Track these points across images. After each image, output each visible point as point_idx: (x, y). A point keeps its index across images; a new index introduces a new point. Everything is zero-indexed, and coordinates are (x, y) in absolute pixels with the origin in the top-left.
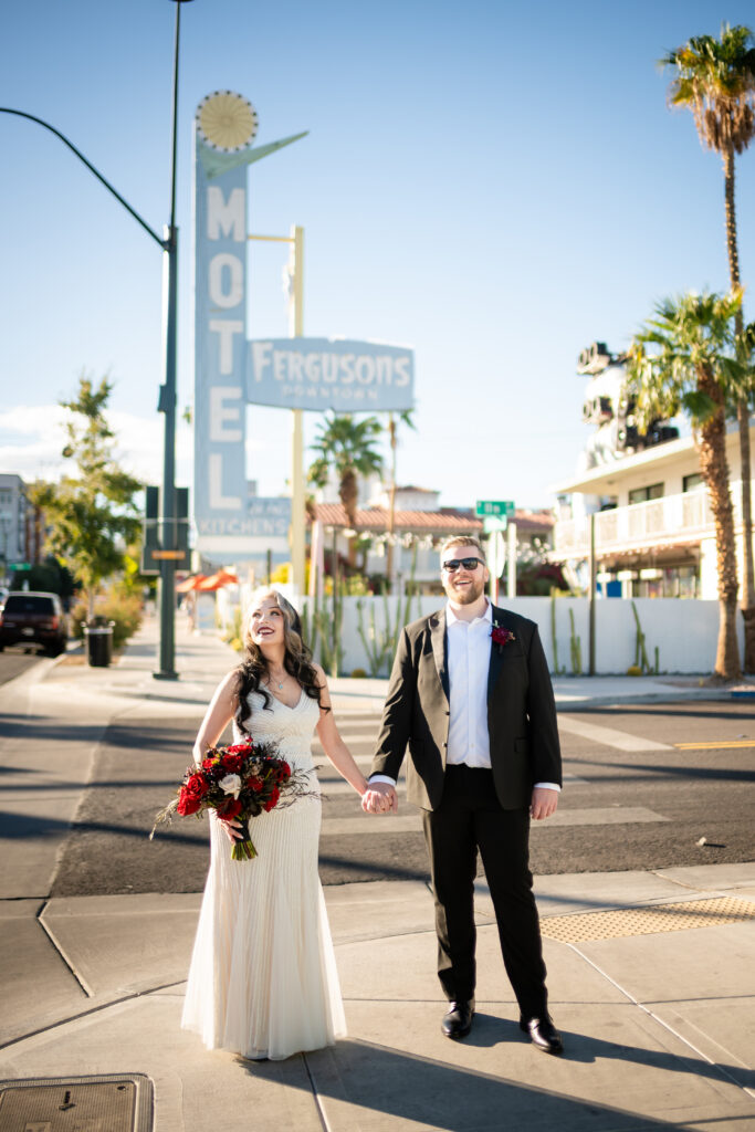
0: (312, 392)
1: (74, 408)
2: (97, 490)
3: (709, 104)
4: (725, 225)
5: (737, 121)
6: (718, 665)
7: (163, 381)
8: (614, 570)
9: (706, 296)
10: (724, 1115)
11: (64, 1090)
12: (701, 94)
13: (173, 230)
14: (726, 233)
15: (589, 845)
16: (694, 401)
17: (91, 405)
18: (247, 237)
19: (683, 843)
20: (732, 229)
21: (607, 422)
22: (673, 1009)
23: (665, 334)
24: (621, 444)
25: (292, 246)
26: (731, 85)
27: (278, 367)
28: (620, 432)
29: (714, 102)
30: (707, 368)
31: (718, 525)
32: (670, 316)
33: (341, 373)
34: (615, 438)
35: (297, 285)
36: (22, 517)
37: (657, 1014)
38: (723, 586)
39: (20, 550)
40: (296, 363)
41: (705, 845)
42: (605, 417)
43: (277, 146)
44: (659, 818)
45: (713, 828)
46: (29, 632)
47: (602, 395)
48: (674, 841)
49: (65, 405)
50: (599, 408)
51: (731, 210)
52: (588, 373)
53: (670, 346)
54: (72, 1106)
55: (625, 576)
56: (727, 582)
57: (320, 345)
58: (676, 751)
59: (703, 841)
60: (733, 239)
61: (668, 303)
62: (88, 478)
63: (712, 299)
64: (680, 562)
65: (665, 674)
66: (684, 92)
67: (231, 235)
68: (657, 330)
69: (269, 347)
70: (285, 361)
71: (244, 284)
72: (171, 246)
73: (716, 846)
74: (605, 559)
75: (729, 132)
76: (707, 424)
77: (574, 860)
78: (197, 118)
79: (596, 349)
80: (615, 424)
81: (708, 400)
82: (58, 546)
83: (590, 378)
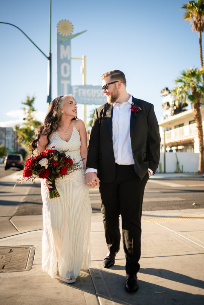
0: (89, 99)
1: (25, 104)
2: (31, 125)
3: (195, 19)
4: (199, 51)
5: (202, 23)
6: (199, 169)
7: (48, 94)
8: (171, 147)
9: (194, 69)
10: (198, 253)
11: (10, 249)
12: (192, 16)
13: (50, 54)
14: (200, 53)
15: (163, 205)
16: (191, 97)
17: (30, 103)
18: (71, 58)
19: (189, 204)
20: (201, 52)
21: (169, 108)
22: (185, 233)
23: (183, 80)
24: (173, 114)
25: (83, 61)
26: (200, 13)
27: (80, 93)
28: (172, 111)
29: (196, 18)
30: (194, 89)
31: (199, 131)
32: (184, 75)
33: (96, 94)
34: (171, 112)
35: (84, 71)
36: (13, 138)
37: (180, 234)
38: (200, 148)
39: (13, 147)
40: (85, 92)
41: (195, 205)
42: (168, 107)
43: (79, 34)
44: (182, 199)
45: (197, 201)
46: (14, 164)
47: (167, 101)
48: (186, 204)
49: (23, 103)
50: (166, 105)
51: (201, 47)
52: (163, 96)
53: (184, 83)
54: (12, 252)
55: (174, 148)
56: (201, 146)
57: (91, 87)
58: (187, 187)
59: (194, 204)
60: (201, 55)
61: (184, 71)
62: (29, 122)
63: (196, 69)
64: (189, 144)
65: (185, 172)
66: (188, 16)
67: (67, 58)
68: (181, 78)
69: (77, 87)
70: (81, 91)
71: (70, 71)
72: (50, 58)
73: (198, 205)
74: (168, 144)
75: (200, 26)
76: (195, 103)
77: (159, 208)
78: (57, 27)
79: (165, 89)
80: (171, 109)
81: (195, 97)
82: (21, 140)
83: (163, 97)
